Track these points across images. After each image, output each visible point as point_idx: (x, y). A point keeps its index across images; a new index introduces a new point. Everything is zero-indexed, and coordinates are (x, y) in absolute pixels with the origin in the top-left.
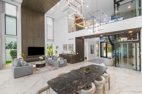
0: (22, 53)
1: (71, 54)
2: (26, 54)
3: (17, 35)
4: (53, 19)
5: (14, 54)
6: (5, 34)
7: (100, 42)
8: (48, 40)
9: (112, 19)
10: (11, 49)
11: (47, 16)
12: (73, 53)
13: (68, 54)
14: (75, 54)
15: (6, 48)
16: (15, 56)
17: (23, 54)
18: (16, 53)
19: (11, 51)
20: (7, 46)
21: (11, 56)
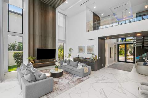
0: (29, 57)
1: (92, 58)
2: (34, 58)
3: (23, 33)
4: (65, 16)
5: (18, 58)
6: (8, 31)
7: (117, 45)
8: (59, 40)
9: (137, 17)
10: (14, 51)
11: (58, 12)
12: (94, 56)
13: (86, 58)
14: (97, 59)
15: (9, 49)
16: (19, 59)
17: (31, 58)
18: (22, 56)
19: (15, 53)
20: (10, 47)
21: (15, 59)
